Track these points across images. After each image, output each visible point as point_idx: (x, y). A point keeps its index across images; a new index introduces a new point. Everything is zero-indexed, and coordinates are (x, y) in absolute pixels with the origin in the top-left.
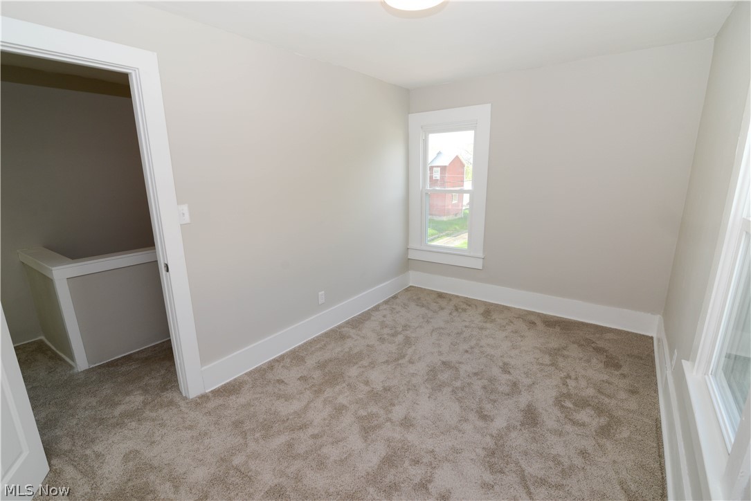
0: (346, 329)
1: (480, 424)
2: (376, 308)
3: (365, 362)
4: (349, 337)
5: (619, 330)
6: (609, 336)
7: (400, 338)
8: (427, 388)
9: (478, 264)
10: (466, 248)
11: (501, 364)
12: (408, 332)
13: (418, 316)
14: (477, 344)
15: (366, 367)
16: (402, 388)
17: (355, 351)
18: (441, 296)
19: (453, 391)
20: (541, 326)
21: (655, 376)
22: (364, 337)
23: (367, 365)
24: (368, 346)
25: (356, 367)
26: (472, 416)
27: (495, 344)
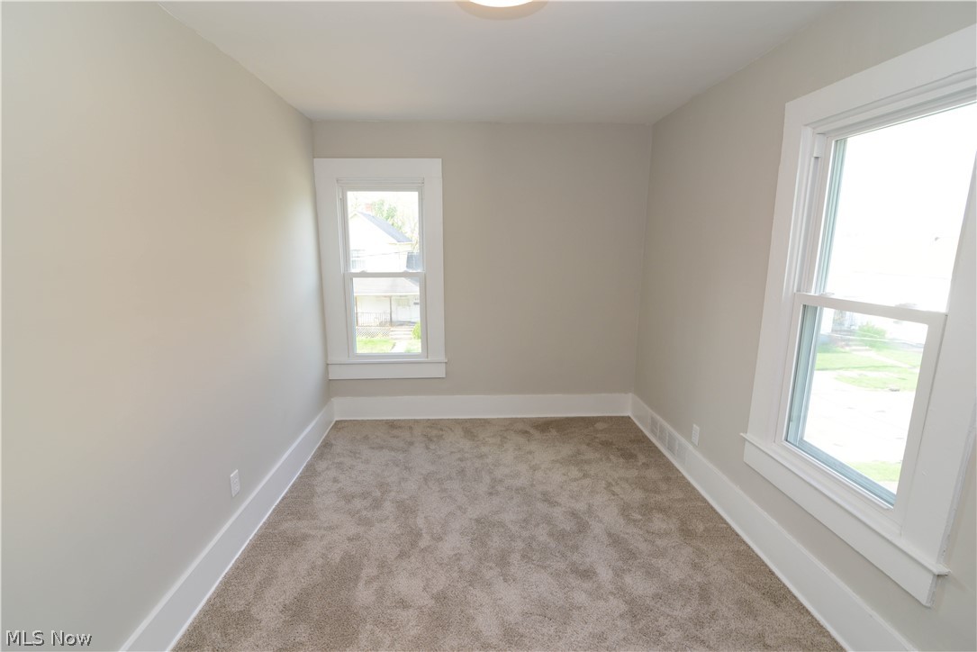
0: (286, 525)
1: (587, 585)
2: (310, 471)
3: (369, 570)
4: (305, 537)
5: (589, 418)
6: (599, 426)
7: (388, 507)
8: (491, 568)
9: (440, 372)
10: (420, 350)
11: (539, 496)
12: (393, 494)
13: (387, 465)
14: (494, 480)
15: (377, 577)
16: (460, 586)
17: (336, 556)
18: (392, 425)
19: (523, 557)
20: (537, 434)
21: (664, 456)
22: (330, 528)
23: (375, 573)
24: (350, 539)
25: (361, 584)
26: (573, 581)
27: (512, 471)
